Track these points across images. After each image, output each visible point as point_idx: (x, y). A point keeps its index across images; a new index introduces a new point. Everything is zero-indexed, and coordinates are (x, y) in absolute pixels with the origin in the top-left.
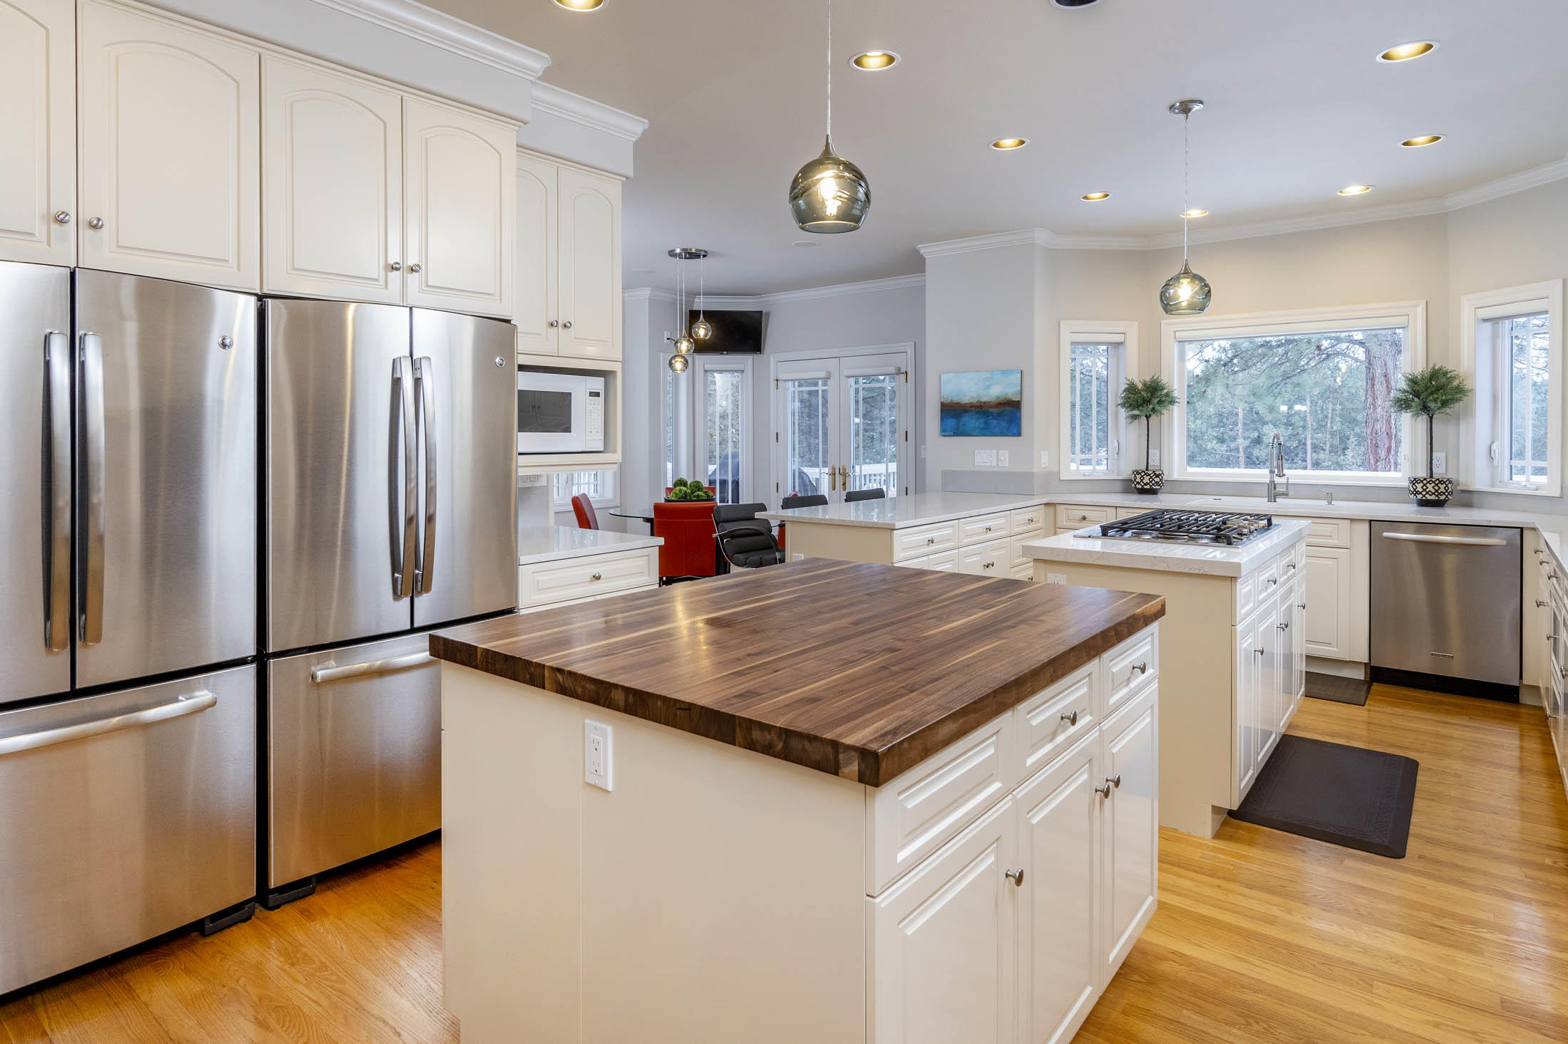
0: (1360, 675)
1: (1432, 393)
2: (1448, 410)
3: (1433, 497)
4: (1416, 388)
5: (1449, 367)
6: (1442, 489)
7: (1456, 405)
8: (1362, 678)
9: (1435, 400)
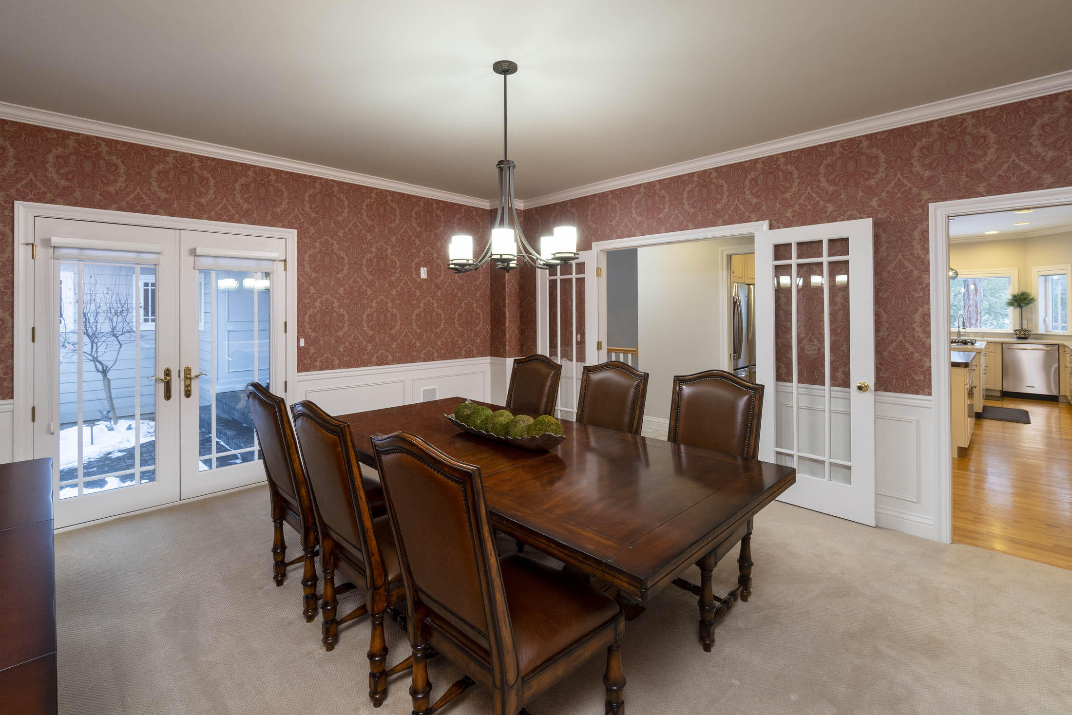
0: (999, 394)
1: (1022, 301)
2: (1028, 306)
3: (1023, 336)
4: (1016, 299)
5: (1028, 291)
6: (1027, 333)
7: (1031, 305)
8: (999, 395)
9: (1024, 303)
